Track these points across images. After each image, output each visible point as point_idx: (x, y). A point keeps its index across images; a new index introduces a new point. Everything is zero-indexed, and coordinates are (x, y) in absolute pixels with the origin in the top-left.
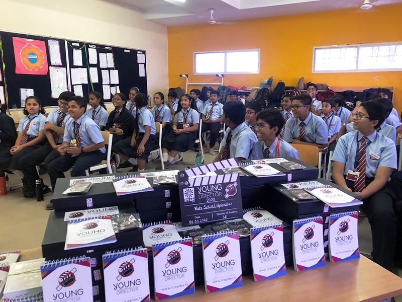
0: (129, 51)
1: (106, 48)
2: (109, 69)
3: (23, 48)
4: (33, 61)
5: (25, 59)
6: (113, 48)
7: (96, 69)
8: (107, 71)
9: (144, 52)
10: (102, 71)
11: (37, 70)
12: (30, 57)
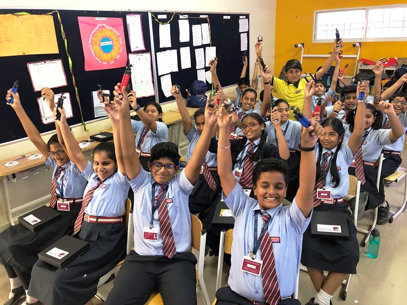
0: (229, 17)
1: (201, 16)
2: (204, 46)
3: (93, 32)
4: (107, 49)
5: (97, 48)
6: (210, 15)
7: (188, 49)
8: (202, 49)
9: (247, 16)
10: (196, 50)
11: (113, 62)
12: (103, 44)
